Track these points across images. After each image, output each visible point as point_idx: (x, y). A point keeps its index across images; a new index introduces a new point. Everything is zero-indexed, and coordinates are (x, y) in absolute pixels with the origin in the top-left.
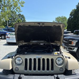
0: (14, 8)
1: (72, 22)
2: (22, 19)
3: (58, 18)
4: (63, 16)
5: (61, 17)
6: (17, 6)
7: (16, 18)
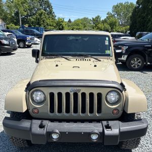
1: (139, 17)
2: (48, 9)
3: (117, 6)
4: (128, 3)
5: (123, 3)
7: (34, 7)
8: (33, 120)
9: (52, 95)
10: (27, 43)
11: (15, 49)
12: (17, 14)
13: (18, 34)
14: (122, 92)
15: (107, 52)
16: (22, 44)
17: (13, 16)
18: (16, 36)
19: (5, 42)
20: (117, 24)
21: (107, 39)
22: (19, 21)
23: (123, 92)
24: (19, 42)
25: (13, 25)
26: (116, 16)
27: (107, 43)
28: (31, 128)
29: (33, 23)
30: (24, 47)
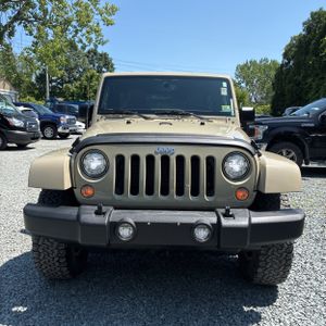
0: (77, 32)
2: (104, 70)
3: (246, 65)
4: (266, 60)
5: (258, 62)
6: (91, 24)
7: (76, 66)
8: (83, 207)
9: (120, 160)
10: (60, 130)
11: (35, 139)
12: (41, 78)
13: (42, 112)
14: (253, 155)
15: (225, 108)
16: (49, 132)
17: (32, 84)
18: (39, 114)
19: (16, 122)
20: (247, 100)
21: (225, 84)
22: (45, 92)
23: (256, 156)
24: (43, 126)
25: (33, 99)
26: (243, 85)
27: (224, 92)
28: (78, 216)
29: (72, 95)
30: (53, 138)
